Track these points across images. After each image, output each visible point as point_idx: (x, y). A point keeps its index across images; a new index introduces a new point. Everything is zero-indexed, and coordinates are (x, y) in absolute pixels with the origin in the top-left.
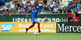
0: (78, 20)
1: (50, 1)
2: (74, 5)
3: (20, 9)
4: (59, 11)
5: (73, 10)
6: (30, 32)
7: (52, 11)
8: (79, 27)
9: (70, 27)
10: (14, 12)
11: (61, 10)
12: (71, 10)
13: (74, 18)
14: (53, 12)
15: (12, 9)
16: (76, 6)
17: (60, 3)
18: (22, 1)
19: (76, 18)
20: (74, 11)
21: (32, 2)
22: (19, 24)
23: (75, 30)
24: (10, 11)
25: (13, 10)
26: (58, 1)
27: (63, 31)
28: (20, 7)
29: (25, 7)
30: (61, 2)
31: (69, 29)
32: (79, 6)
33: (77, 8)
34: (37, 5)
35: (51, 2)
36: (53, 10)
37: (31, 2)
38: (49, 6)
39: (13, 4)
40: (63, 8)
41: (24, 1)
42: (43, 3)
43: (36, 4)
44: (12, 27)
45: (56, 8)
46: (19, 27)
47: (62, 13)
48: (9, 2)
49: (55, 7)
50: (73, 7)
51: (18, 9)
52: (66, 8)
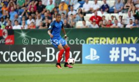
0: (12, 41)
12: (1, 23)
13: (5, 37)
19: (8, 38)
23: (7, 59)
32: (14, 16)
50: (4, 18)
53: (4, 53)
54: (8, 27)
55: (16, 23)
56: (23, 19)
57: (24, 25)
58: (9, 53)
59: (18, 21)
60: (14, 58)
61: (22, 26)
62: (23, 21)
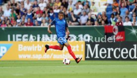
0: (122, 38)
1: (73, 3)
2: (116, 11)
3: (20, 18)
4: (89, 22)
5: (114, 19)
6: (39, 59)
7: (77, 21)
8: (125, 51)
9: (109, 50)
10: (10, 24)
11: (92, 20)
12: (111, 19)
14: (79, 23)
15: (6, 19)
16: (119, 13)
17: (91, 7)
18: (23, 4)
19: (119, 34)
20: (115, 21)
21: (43, 6)
22: (19, 45)
24: (3, 22)
25: (8, 19)
26: (87, 3)
27: (97, 57)
28: (20, 14)
29: (29, 14)
30: (93, 5)
31: (107, 54)
32: (125, 12)
33: (121, 16)
34: (51, 11)
35: (75, 5)
36: (79, 20)
37: (40, 5)
38: (72, 12)
39: (8, 9)
40: (96, 15)
41: (28, 4)
42: (62, 7)
43: (48, 10)
44: (7, 50)
45: (85, 15)
46: (19, 50)
47: (95, 26)
48: (2, 5)
49: (82, 13)
50: (115, 14)
51: (17, 19)
52: (101, 15)
53: (114, 49)
54: (119, 23)
55: (126, 19)
56: (134, 15)
57: (135, 21)
58: (119, 49)
59: (128, 18)
60: (125, 55)
61: (133, 23)
62: (134, 18)
